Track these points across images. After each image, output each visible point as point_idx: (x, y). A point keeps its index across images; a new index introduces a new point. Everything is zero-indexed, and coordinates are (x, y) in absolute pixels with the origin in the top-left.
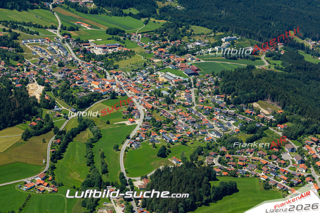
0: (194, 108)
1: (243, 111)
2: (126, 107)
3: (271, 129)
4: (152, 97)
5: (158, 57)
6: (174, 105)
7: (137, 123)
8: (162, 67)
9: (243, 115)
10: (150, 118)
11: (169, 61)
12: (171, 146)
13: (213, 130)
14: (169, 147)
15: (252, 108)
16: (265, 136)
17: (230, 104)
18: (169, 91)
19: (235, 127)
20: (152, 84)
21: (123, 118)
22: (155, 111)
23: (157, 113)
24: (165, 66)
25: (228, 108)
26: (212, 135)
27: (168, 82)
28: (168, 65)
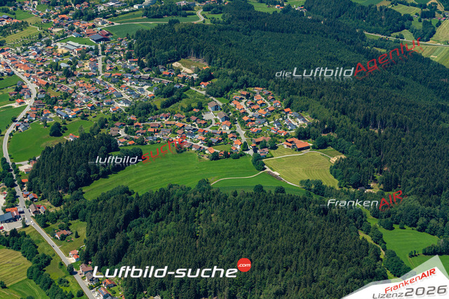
0: (99, 78)
1: (161, 73)
2: (13, 88)
3: (193, 89)
4: (47, 73)
5: (58, 26)
6: (74, 78)
7: (27, 103)
8: (62, 37)
9: (159, 78)
10: (44, 96)
11: (72, 29)
12: (68, 122)
13: (121, 99)
14: (65, 124)
15: (172, 68)
16: (186, 97)
17: (145, 67)
18: (69, 63)
19: (149, 93)
20: (49, 57)
21: (10, 100)
22: (50, 88)
23: (53, 89)
24: (67, 35)
25: (142, 72)
26: (120, 105)
27: (69, 52)
28: (71, 34)
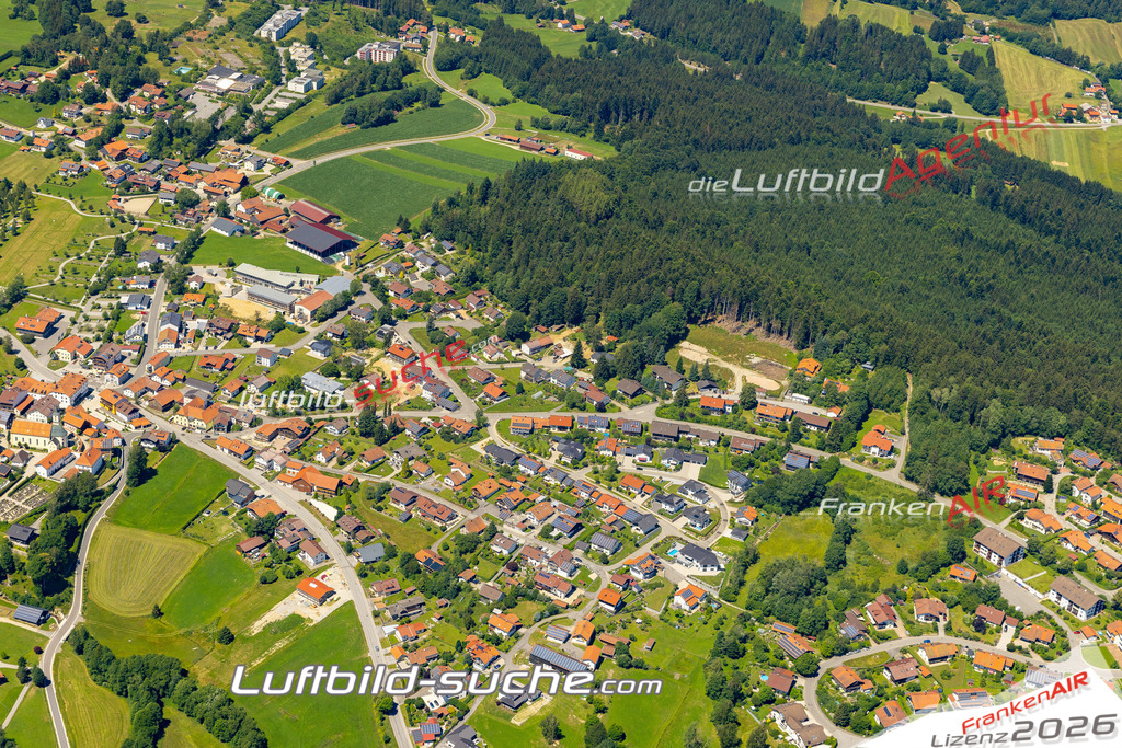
0: (493, 435)
1: (687, 403)
2: (226, 513)
3: (846, 462)
5: (128, 187)
7: (344, 595)
9: (698, 422)
10: (380, 551)
11: (193, 201)
13: (665, 541)
15: (709, 377)
19: (724, 496)
20: (226, 342)
21: (264, 582)
23: (380, 509)
25: (619, 398)
26: (684, 572)
27: (280, 316)
